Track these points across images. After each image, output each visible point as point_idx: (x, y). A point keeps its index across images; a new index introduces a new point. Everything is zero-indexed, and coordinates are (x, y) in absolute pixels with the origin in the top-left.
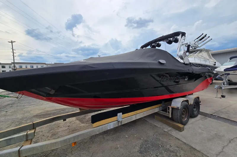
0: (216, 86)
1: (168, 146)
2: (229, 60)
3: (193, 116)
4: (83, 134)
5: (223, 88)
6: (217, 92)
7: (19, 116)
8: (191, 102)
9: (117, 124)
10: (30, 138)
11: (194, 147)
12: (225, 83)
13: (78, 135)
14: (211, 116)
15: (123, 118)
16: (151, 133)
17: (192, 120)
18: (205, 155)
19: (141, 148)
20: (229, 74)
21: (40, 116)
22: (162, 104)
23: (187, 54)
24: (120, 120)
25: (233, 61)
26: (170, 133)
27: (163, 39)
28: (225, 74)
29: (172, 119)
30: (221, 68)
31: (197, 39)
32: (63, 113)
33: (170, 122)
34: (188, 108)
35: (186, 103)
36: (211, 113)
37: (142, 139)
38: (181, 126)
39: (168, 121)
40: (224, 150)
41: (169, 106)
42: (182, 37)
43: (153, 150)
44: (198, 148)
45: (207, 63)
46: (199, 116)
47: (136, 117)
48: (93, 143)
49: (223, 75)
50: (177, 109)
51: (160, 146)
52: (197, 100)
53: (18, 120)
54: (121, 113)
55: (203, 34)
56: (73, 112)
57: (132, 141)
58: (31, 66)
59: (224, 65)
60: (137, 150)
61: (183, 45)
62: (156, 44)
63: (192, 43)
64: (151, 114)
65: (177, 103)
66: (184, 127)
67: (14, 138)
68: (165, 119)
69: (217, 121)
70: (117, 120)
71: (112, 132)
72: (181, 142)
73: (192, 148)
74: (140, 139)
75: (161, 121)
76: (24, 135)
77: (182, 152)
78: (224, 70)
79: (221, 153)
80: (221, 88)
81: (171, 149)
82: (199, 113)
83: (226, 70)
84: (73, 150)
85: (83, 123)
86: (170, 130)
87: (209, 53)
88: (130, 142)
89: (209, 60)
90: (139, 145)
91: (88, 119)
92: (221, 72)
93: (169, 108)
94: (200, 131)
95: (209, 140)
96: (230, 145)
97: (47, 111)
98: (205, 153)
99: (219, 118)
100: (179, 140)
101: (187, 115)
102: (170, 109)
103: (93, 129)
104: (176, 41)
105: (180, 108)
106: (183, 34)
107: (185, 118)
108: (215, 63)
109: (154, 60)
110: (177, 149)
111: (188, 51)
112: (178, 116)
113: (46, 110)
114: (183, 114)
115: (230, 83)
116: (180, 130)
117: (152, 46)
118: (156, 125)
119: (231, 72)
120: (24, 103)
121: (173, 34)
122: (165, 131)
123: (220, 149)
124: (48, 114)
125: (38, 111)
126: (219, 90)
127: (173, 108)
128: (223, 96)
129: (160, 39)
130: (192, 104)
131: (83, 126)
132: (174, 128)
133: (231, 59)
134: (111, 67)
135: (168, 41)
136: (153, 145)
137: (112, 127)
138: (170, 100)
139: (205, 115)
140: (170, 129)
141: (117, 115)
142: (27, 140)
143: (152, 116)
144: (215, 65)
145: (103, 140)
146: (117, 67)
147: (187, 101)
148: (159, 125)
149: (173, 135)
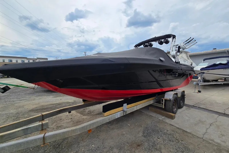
0: (195, 83)
1: (165, 130)
2: (203, 61)
3: (180, 107)
4: (97, 122)
5: (200, 85)
6: (195, 87)
7: (13, 111)
8: (179, 95)
9: (123, 113)
10: (44, 127)
11: (185, 130)
12: (201, 81)
13: (93, 123)
14: (193, 107)
15: (128, 108)
16: (149, 122)
17: (180, 111)
18: (195, 135)
19: (144, 133)
20: (204, 73)
21: (36, 110)
22: (155, 97)
23: (178, 53)
24: (125, 110)
25: (206, 62)
26: (165, 121)
27: (155, 39)
28: (201, 73)
29: (165, 109)
30: (198, 68)
31: (186, 41)
32: (60, 107)
33: (163, 112)
34: (177, 100)
35: (176, 95)
36: (193, 105)
37: (143, 126)
38: (173, 115)
39: (161, 111)
40: (208, 131)
41: (162, 99)
42: (173, 39)
43: (154, 134)
44: (188, 131)
45: (186, 63)
46: (184, 107)
47: (137, 108)
48: (100, 131)
49: (200, 73)
50: (170, 100)
51: (159, 131)
52: (183, 93)
53: (14, 115)
54: (126, 104)
55: (191, 38)
56: (70, 106)
57: (135, 128)
58: (9, 60)
59: (199, 65)
60: (141, 135)
61: (174, 46)
62: (149, 44)
63: (182, 45)
64: (148, 105)
65: (169, 96)
66: (175, 115)
67: (31, 127)
68: (158, 110)
69: (198, 110)
70: (123, 110)
71: (115, 122)
72: (175, 127)
73: (184, 131)
74: (141, 126)
75: (156, 112)
76: (40, 125)
77: (177, 134)
78: (201, 69)
79: (205, 133)
80: (198, 84)
81: (168, 133)
82: (184, 104)
83: (202, 69)
84: (83, 138)
85: (84, 115)
86: (164, 119)
87: (187, 54)
88: (133, 129)
89: (187, 60)
90: (142, 131)
91: (89, 112)
92: (198, 71)
93: (163, 99)
94: (187, 118)
95: (196, 125)
96: (211, 127)
97: (43, 106)
98: (194, 134)
99: (200, 108)
100: (173, 125)
101: (176, 106)
102: (164, 101)
103: (105, 118)
104: (167, 42)
105: (172, 100)
106: (174, 37)
107: (175, 109)
108: (192, 63)
109: (156, 57)
110: (173, 132)
111: (179, 51)
112: (171, 107)
113: (41, 105)
114: (174, 105)
115: (205, 81)
116: (172, 118)
117: (145, 45)
118: (151, 115)
119: (205, 71)
120: (13, 98)
121: (165, 36)
122: (160, 120)
123: (204, 131)
124: (45, 109)
125: (32, 106)
126: (196, 86)
127: (166, 100)
128: (199, 92)
129: (153, 39)
130: (180, 97)
131: (86, 118)
132: (167, 117)
133: (204, 60)
134: (126, 62)
135: (160, 42)
136: (153, 131)
137: (119, 116)
138: (163, 93)
139: (188, 106)
140: (163, 117)
141: (123, 106)
142: (42, 130)
143: (147, 108)
144: (192, 65)
145: (108, 129)
146: (131, 62)
147: (177, 94)
148: (154, 115)
149: (167, 122)
